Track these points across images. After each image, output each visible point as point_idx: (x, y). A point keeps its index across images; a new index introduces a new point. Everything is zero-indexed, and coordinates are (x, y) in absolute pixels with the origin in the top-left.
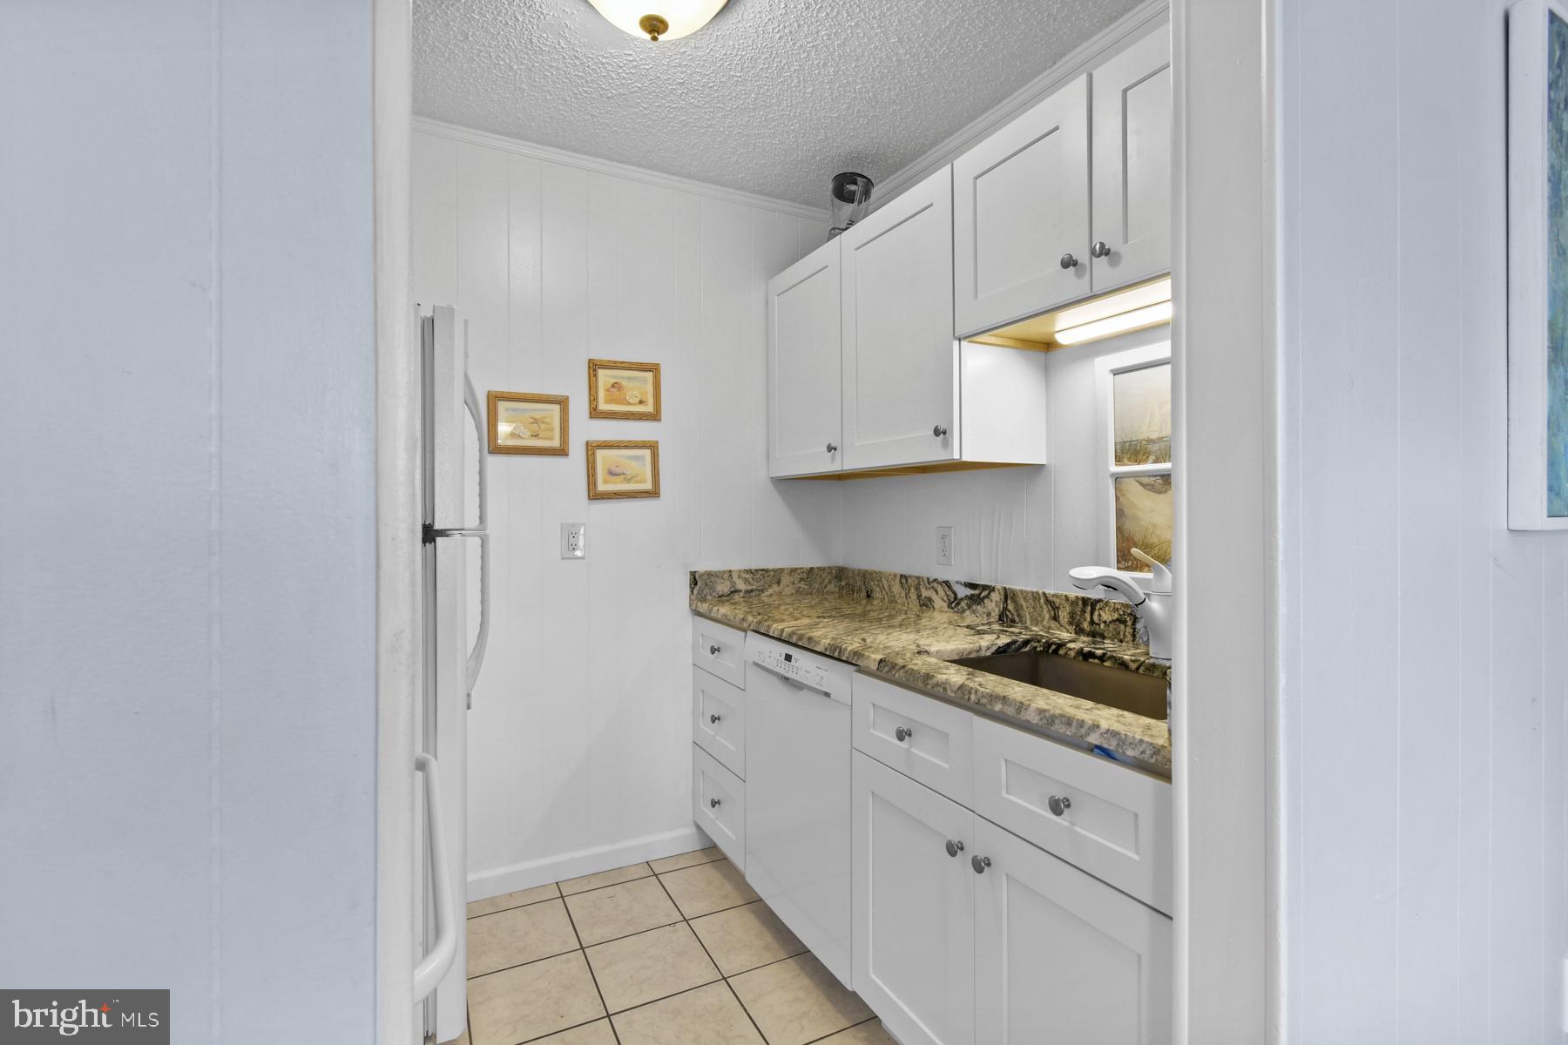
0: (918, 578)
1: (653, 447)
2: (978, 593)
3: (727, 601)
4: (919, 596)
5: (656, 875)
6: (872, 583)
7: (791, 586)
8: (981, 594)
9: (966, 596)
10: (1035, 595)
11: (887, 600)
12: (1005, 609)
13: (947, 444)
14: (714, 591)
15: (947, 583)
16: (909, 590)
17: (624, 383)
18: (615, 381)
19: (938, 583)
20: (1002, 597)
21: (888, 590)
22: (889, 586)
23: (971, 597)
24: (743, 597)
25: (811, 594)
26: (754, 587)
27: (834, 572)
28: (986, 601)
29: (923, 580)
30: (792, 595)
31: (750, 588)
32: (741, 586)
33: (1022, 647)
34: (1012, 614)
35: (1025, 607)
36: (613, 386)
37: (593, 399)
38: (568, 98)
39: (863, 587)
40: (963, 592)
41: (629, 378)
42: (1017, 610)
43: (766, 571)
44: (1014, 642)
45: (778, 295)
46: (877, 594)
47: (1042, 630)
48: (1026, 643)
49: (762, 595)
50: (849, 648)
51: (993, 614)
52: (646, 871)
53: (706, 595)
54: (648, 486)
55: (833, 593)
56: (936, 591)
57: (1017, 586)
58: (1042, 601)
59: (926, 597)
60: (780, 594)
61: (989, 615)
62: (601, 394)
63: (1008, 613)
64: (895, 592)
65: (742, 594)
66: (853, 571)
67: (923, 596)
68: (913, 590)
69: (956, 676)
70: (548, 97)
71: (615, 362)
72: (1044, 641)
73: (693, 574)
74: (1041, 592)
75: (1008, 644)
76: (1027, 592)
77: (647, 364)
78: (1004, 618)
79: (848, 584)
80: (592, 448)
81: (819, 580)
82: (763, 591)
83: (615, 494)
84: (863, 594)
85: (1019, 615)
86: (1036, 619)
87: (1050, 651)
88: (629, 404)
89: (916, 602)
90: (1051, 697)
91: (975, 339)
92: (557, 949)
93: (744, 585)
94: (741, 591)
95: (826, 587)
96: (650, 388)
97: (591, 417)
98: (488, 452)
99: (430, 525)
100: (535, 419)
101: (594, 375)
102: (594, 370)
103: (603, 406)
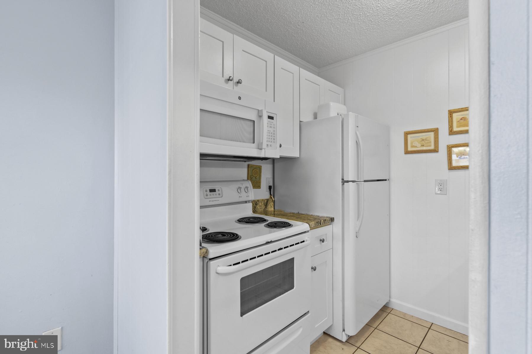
17: (467, 117)
18: (462, 117)
36: (461, 119)
37: (451, 127)
62: (455, 124)
71: (462, 109)
80: (450, 148)
83: (462, 167)
92: (411, 342)
97: (449, 135)
98: (405, 154)
99: (344, 179)
100: (423, 139)
101: (451, 117)
102: (451, 114)
103: (455, 129)
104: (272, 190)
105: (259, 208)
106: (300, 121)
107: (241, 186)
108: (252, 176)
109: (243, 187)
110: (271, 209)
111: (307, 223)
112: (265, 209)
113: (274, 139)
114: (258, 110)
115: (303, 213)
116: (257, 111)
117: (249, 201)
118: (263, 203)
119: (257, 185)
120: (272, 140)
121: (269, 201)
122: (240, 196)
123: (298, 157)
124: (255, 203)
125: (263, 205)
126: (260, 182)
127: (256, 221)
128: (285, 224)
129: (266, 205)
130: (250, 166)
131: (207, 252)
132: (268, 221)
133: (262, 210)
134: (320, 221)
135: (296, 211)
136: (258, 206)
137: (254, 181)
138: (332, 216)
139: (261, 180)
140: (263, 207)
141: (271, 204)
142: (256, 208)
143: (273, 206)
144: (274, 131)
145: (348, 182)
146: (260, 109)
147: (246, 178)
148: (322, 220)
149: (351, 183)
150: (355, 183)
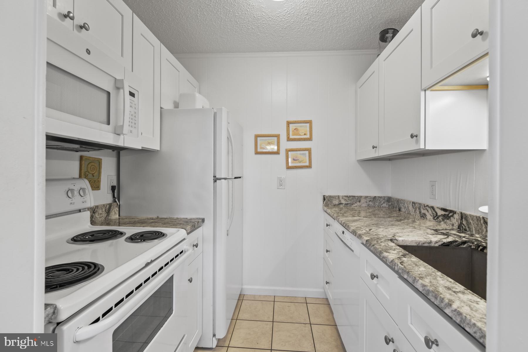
0: (420, 204)
1: (309, 150)
2: (448, 214)
3: (337, 207)
4: (420, 212)
5: (307, 303)
6: (401, 205)
7: (365, 203)
8: (449, 214)
9: (442, 215)
10: (478, 218)
11: (407, 212)
12: (461, 223)
13: (418, 142)
14: (332, 203)
15: (433, 208)
16: (416, 209)
17: (299, 128)
18: (295, 128)
19: (429, 207)
20: (460, 217)
21: (407, 209)
22: (408, 206)
23: (444, 216)
24: (344, 206)
25: (374, 207)
26: (349, 203)
27: (386, 198)
28: (451, 218)
29: (422, 205)
30: (366, 207)
31: (347, 203)
32: (343, 201)
33: (461, 245)
34: (465, 227)
35: (472, 224)
36: (295, 129)
37: (288, 134)
38: (273, 33)
39: (397, 206)
40: (440, 213)
41: (301, 126)
42: (468, 225)
43: (354, 197)
44: (456, 241)
45: (360, 88)
46: (403, 210)
47: (480, 237)
48: (464, 243)
49: (352, 206)
50: (358, 233)
51: (455, 225)
52: (304, 301)
53: (328, 204)
54: (307, 164)
55: (385, 207)
56: (428, 211)
57: (468, 212)
58: (482, 222)
59: (423, 213)
60: (360, 206)
61: (453, 225)
62: (291, 133)
63: (463, 225)
64: (410, 209)
65: (343, 205)
66: (394, 199)
67: (422, 212)
68: (417, 209)
69: (393, 255)
70: (267, 35)
71: (295, 121)
72: (476, 243)
73: (324, 196)
74: (481, 217)
75: (450, 242)
76: (473, 216)
77: (307, 121)
78: (461, 228)
79: (392, 204)
80: (288, 151)
81: (378, 201)
82: (353, 204)
83: (295, 167)
84: (398, 209)
85: (469, 227)
86: (478, 230)
87: (479, 249)
88: (300, 135)
89: (419, 215)
90: (439, 278)
91: (433, 88)
92: (266, 319)
93: (344, 202)
94: (343, 204)
95: (382, 204)
96: (308, 129)
97: (287, 141)
98: (255, 154)
99: (216, 176)
100: (269, 142)
101: (289, 126)
102: (288, 125)
103: (291, 137)
104: (116, 191)
105: (98, 216)
106: (161, 108)
107: (72, 187)
108: (87, 173)
109: (76, 188)
110: (114, 216)
111: (182, 228)
112: (107, 218)
113: (135, 124)
114: (116, 79)
115: (165, 216)
116: (113, 80)
117: (84, 210)
118: (104, 210)
119: (96, 186)
120: (133, 125)
121: (112, 207)
122: (72, 202)
123: (157, 150)
124: (93, 211)
125: (103, 213)
126: (99, 182)
127: (106, 235)
128: (156, 234)
129: (108, 212)
130: (84, 158)
131: (55, 311)
132: (125, 234)
133: (103, 220)
134: (194, 224)
135: (154, 216)
136: (96, 215)
137: (90, 180)
138: (202, 217)
139: (100, 179)
140: (104, 215)
141: (115, 210)
142: (94, 217)
143: (117, 213)
144: (135, 113)
145: (220, 179)
146: (118, 78)
147: (77, 175)
148: (196, 223)
149: (223, 180)
150: (226, 181)
